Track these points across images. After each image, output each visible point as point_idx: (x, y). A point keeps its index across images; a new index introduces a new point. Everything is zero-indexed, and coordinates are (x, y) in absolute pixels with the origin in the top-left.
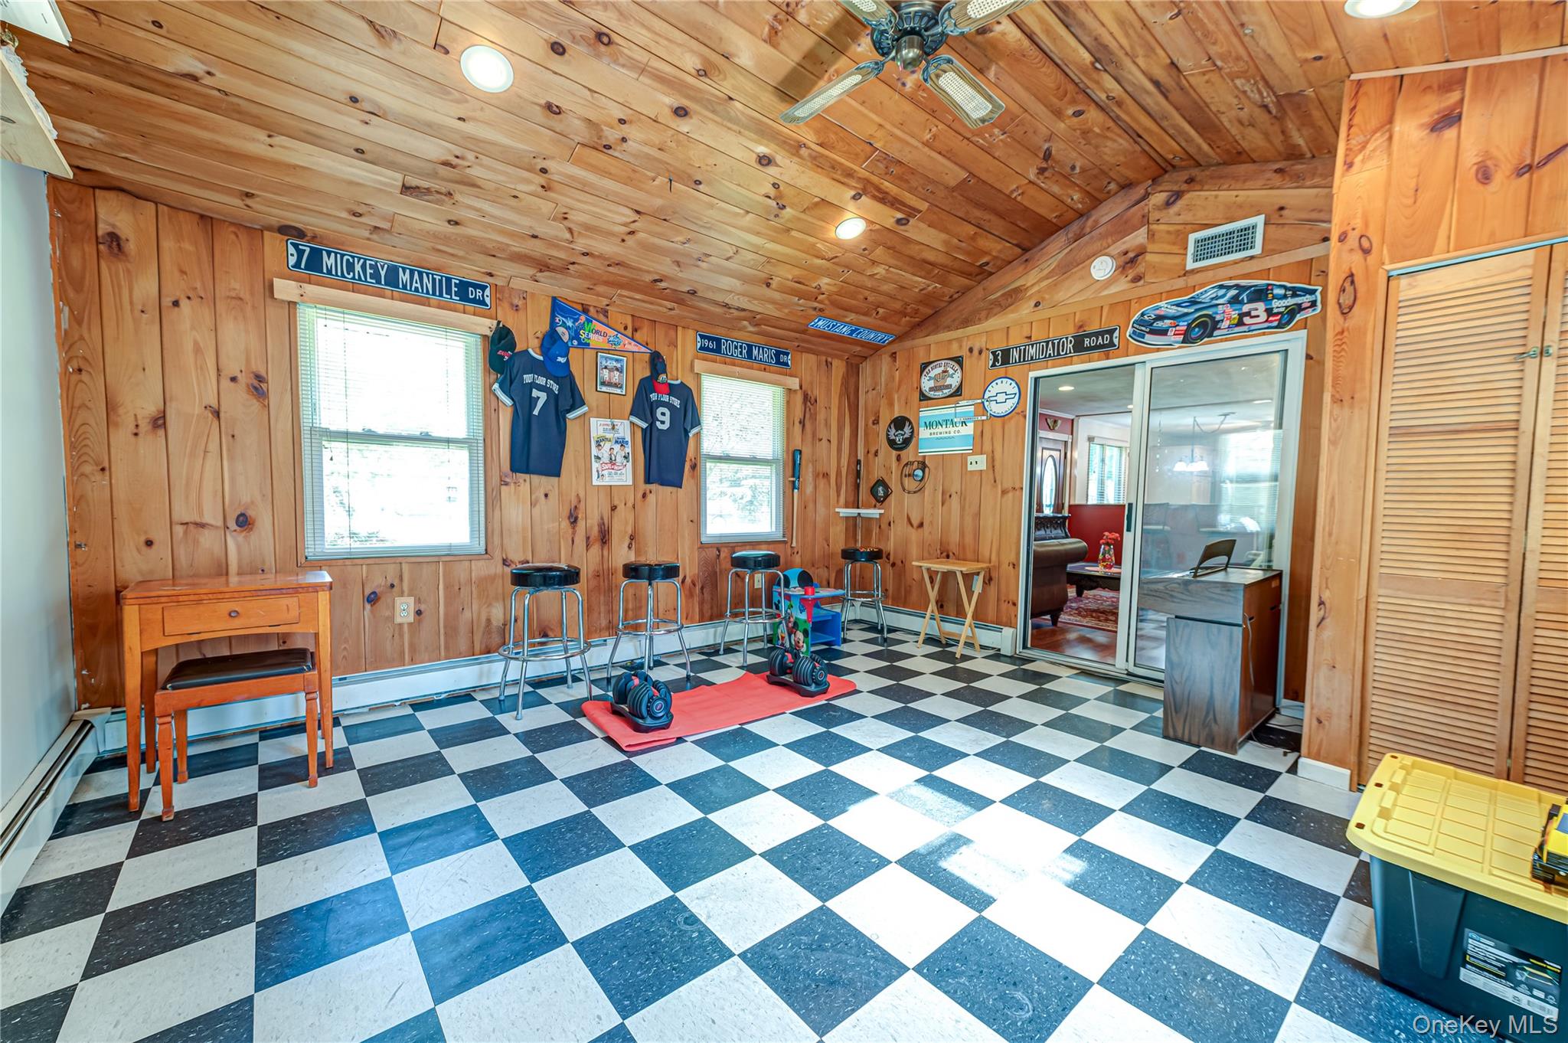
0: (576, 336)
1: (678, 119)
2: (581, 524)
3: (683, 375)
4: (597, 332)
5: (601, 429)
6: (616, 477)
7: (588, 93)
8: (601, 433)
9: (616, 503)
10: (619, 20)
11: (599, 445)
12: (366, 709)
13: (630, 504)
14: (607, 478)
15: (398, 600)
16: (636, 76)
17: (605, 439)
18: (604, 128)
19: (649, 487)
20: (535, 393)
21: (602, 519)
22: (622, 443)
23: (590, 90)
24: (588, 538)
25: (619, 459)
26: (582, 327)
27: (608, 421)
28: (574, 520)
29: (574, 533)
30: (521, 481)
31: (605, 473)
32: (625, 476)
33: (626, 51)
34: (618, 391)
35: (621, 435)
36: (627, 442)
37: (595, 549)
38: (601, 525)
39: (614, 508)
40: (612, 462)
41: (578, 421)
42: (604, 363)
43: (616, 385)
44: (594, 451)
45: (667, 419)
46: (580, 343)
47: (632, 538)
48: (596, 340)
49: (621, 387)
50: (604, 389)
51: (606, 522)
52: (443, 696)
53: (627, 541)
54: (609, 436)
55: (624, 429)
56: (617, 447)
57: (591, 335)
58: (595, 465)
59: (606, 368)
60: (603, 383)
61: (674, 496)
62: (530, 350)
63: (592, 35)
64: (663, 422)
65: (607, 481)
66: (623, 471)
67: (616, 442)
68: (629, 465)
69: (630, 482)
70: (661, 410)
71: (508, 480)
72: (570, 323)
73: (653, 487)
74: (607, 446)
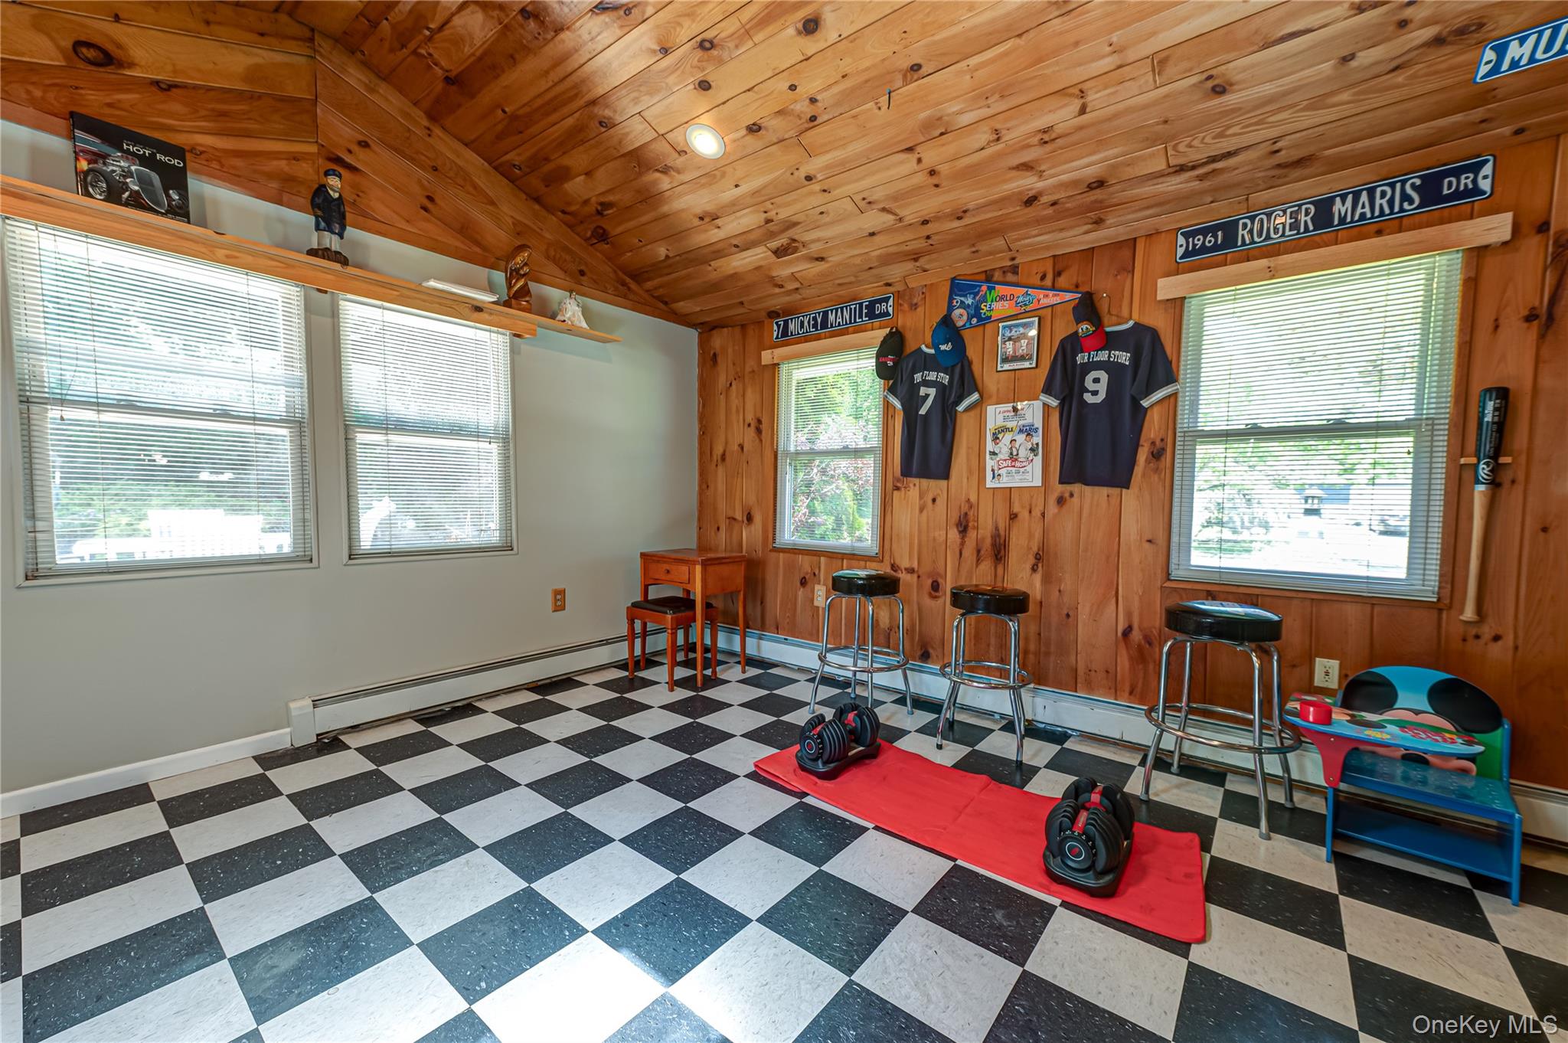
0: (976, 312)
1: (818, 35)
2: (972, 535)
3: (1141, 311)
4: (1002, 298)
5: (1000, 418)
6: (1017, 477)
7: (750, 93)
8: (1000, 423)
9: (1016, 509)
10: (693, 21)
11: (996, 439)
12: (796, 668)
13: (1037, 512)
14: (1004, 479)
15: (817, 587)
16: (750, 44)
17: (1005, 430)
18: (792, 107)
19: (1068, 488)
20: (923, 391)
21: (997, 529)
22: (1028, 431)
23: (749, 90)
24: (979, 551)
25: (1023, 453)
26: (984, 299)
27: (1009, 407)
28: (963, 526)
29: (963, 544)
30: (911, 485)
31: (1003, 472)
32: (1031, 475)
33: (723, 35)
34: (1026, 365)
35: (1028, 420)
36: (1036, 430)
37: (986, 566)
38: (996, 536)
39: (1013, 517)
40: (1013, 458)
41: (972, 413)
42: (1008, 334)
43: (1022, 358)
44: (990, 446)
45: (1102, 388)
46: (980, 319)
47: (1038, 558)
48: (1000, 309)
49: (1031, 359)
50: (1007, 367)
51: (1002, 533)
52: (842, 679)
53: (1031, 560)
54: (1009, 425)
55: (1032, 411)
56: (1021, 438)
57: (994, 305)
58: (990, 463)
59: (1010, 339)
60: (1006, 360)
61: (1115, 501)
62: (923, 347)
63: (699, 53)
64: (1095, 393)
65: (1005, 482)
66: (1029, 468)
67: (1021, 431)
68: (1038, 461)
69: (1038, 482)
70: (1094, 374)
71: (899, 485)
72: (969, 301)
73: (1076, 488)
74: (1006, 438)
